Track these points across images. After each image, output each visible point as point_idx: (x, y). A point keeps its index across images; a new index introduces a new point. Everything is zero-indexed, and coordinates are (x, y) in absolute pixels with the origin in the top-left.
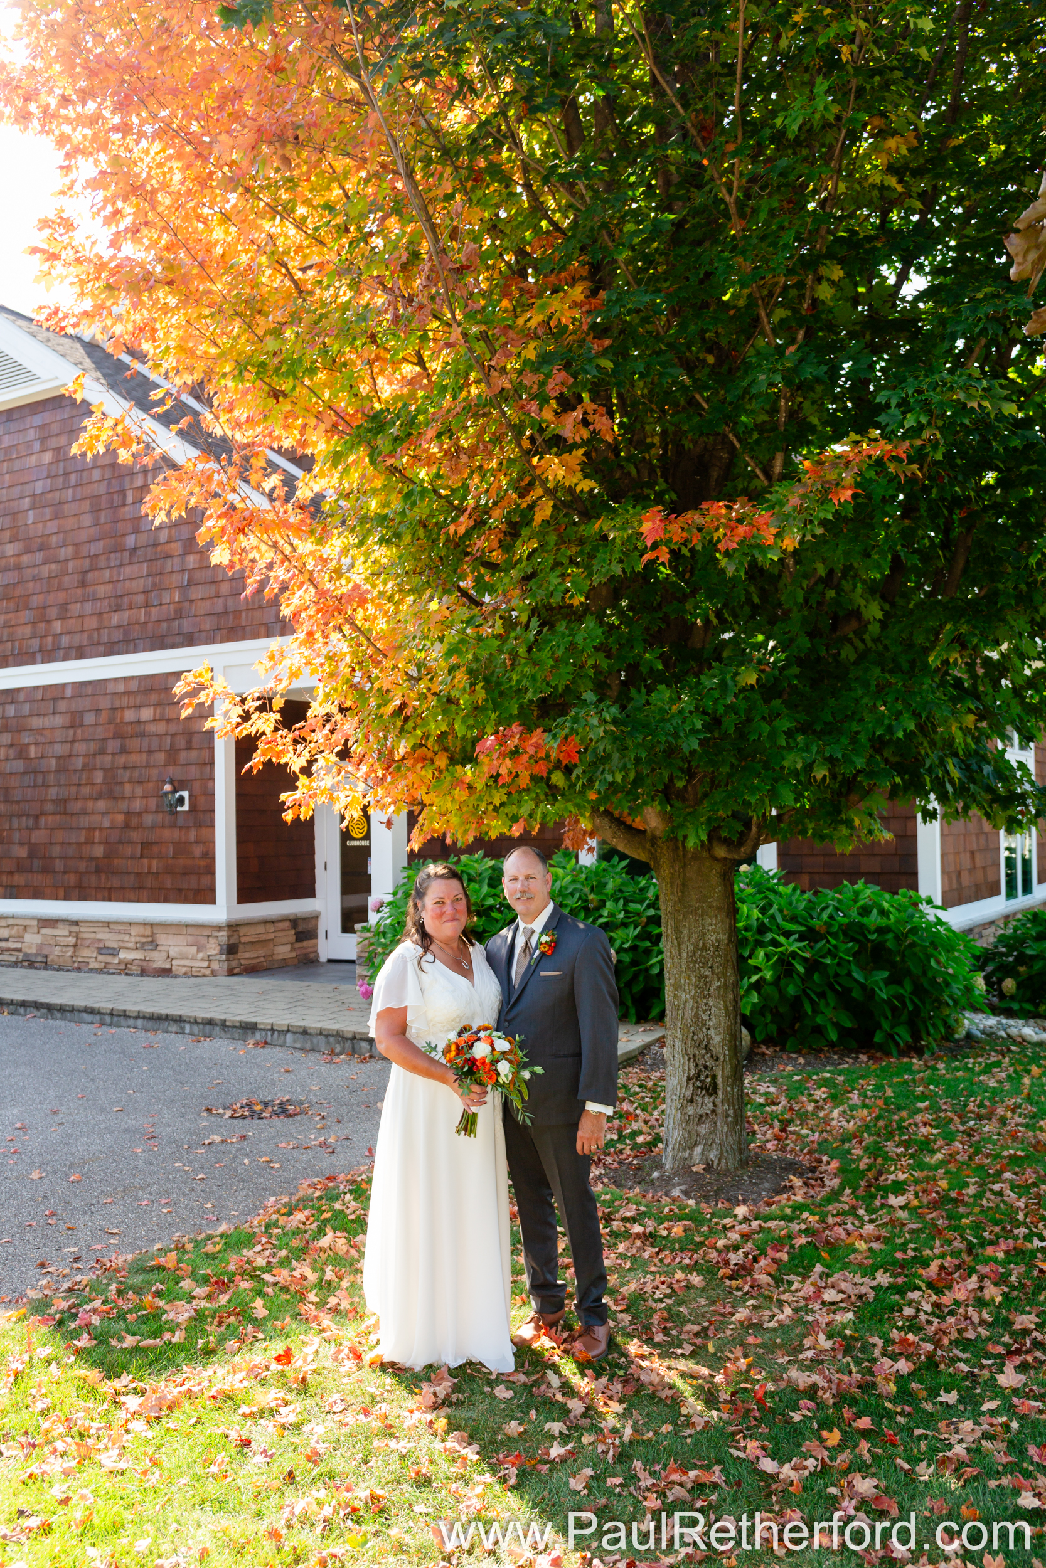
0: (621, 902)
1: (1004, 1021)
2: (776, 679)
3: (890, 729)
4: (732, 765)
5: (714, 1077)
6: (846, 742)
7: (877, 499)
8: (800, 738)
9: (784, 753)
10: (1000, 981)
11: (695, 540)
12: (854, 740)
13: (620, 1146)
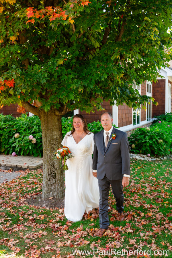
0: (38, 126)
1: (132, 155)
2: (69, 63)
3: (100, 78)
4: (57, 88)
5: (55, 174)
6: (89, 81)
7: (97, 8)
8: (75, 80)
9: (71, 84)
10: (131, 145)
11: (42, 17)
12: (90, 81)
13: (32, 192)
